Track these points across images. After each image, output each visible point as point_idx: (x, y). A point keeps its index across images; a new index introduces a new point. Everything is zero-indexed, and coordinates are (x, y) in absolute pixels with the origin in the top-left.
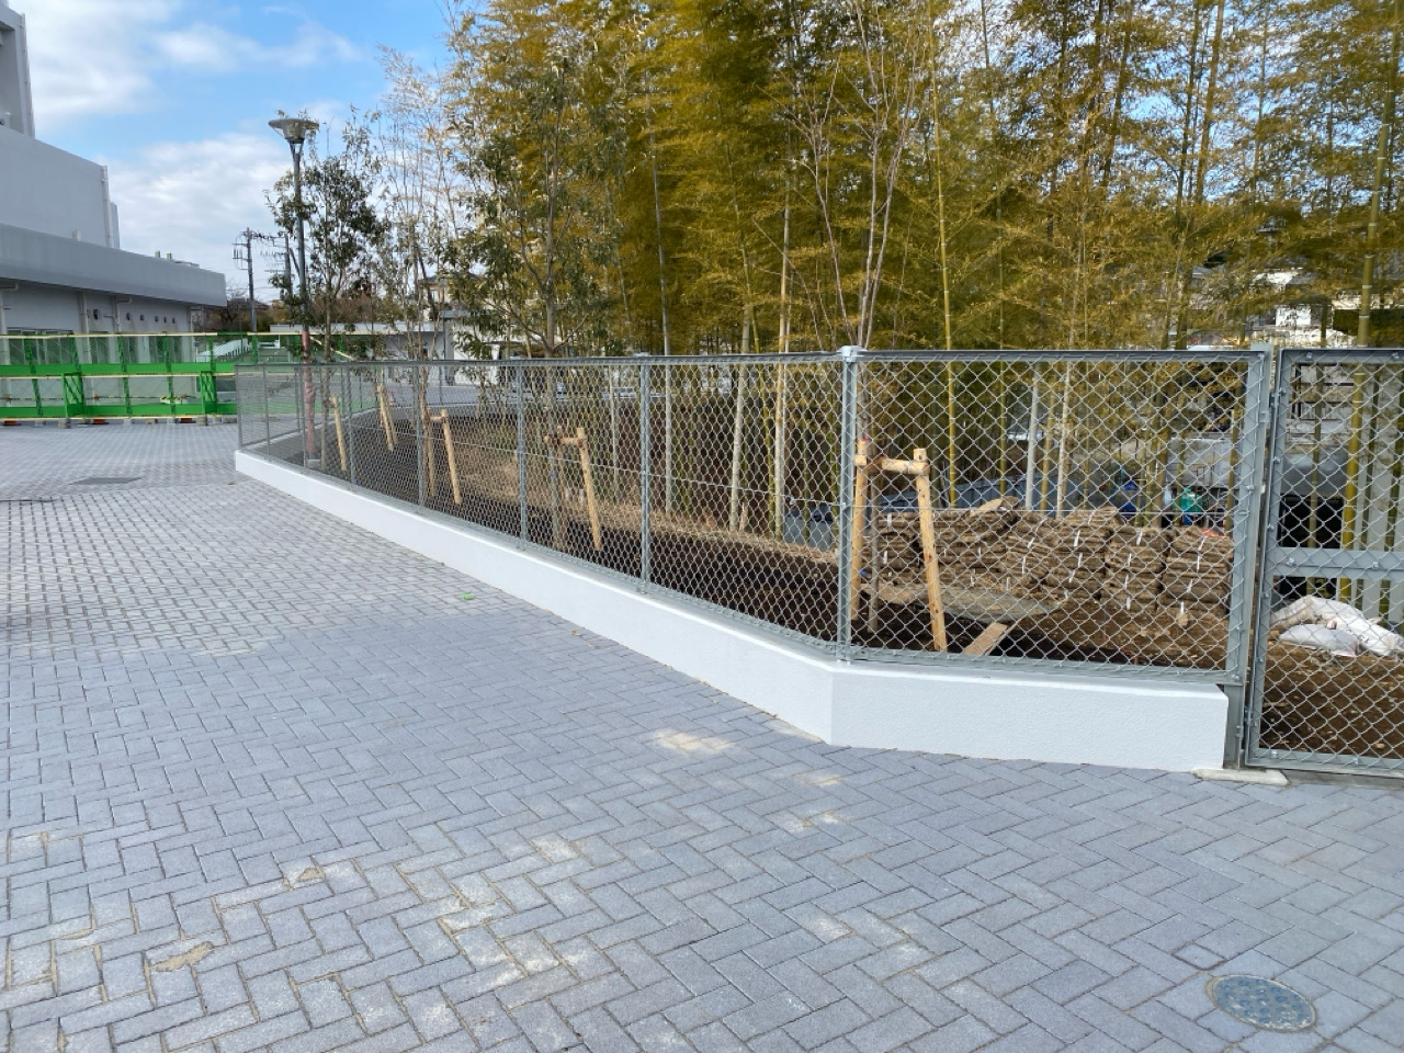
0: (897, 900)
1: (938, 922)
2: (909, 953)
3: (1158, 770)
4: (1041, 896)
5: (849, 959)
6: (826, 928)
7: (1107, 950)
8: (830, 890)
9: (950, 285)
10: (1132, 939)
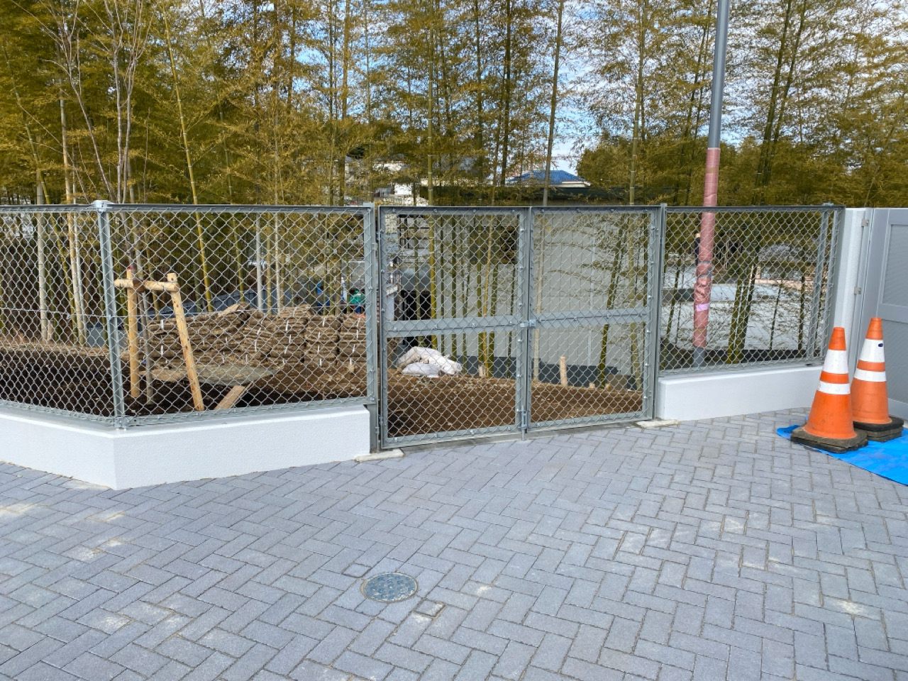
0: (166, 589)
1: (194, 595)
2: (174, 622)
3: (335, 462)
4: (264, 559)
5: (128, 640)
6: (111, 623)
7: (305, 582)
8: (114, 594)
9: (192, 162)
10: (320, 571)
